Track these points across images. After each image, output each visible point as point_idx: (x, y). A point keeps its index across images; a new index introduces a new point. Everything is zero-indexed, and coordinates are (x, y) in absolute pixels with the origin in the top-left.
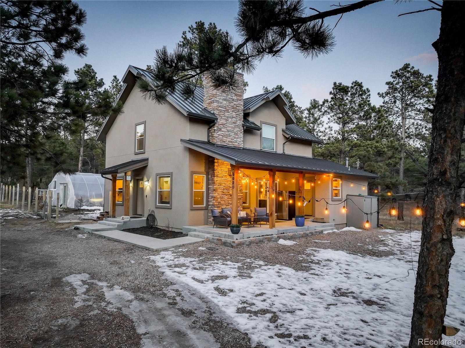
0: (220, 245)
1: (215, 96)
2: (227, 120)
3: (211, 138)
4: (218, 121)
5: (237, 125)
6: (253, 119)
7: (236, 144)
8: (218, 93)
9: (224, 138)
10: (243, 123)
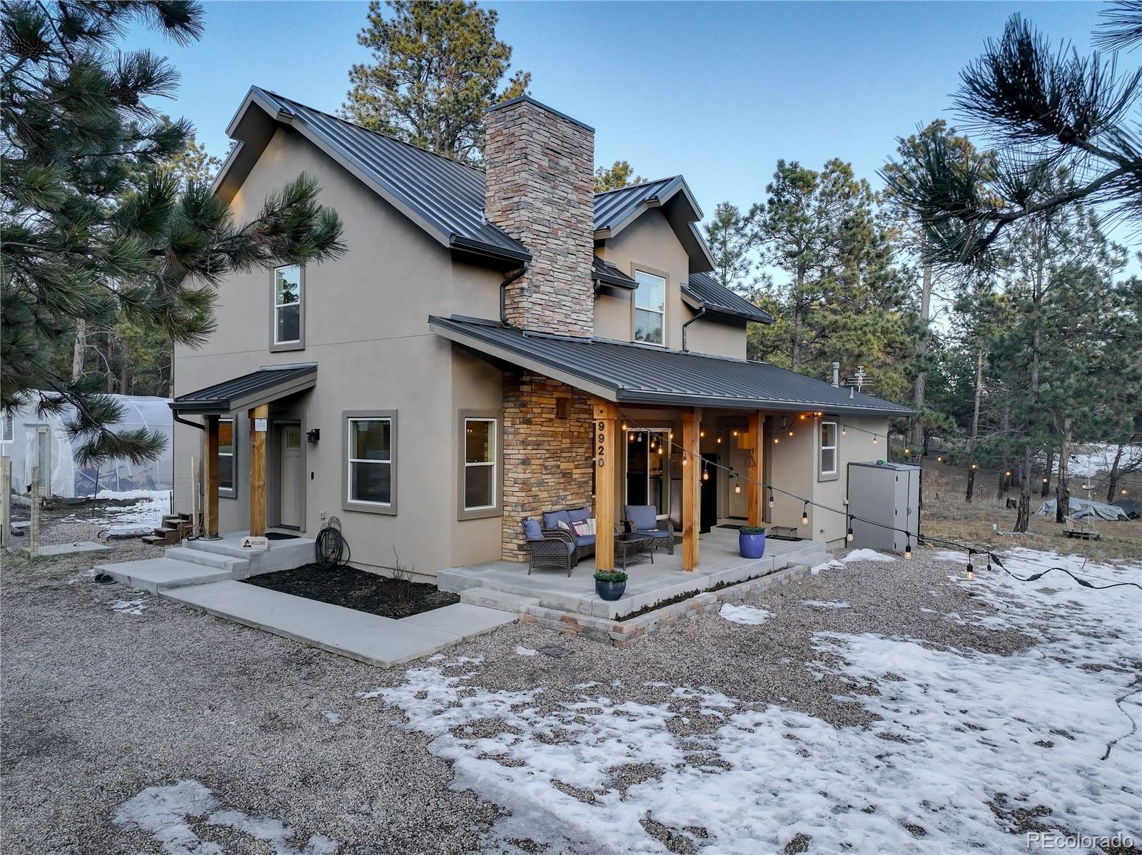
0: (572, 634)
1: (521, 188)
2: (553, 261)
3: (511, 311)
4: (533, 263)
5: (579, 274)
6: (616, 258)
7: (577, 328)
8: (530, 183)
9: (547, 313)
10: (594, 269)
